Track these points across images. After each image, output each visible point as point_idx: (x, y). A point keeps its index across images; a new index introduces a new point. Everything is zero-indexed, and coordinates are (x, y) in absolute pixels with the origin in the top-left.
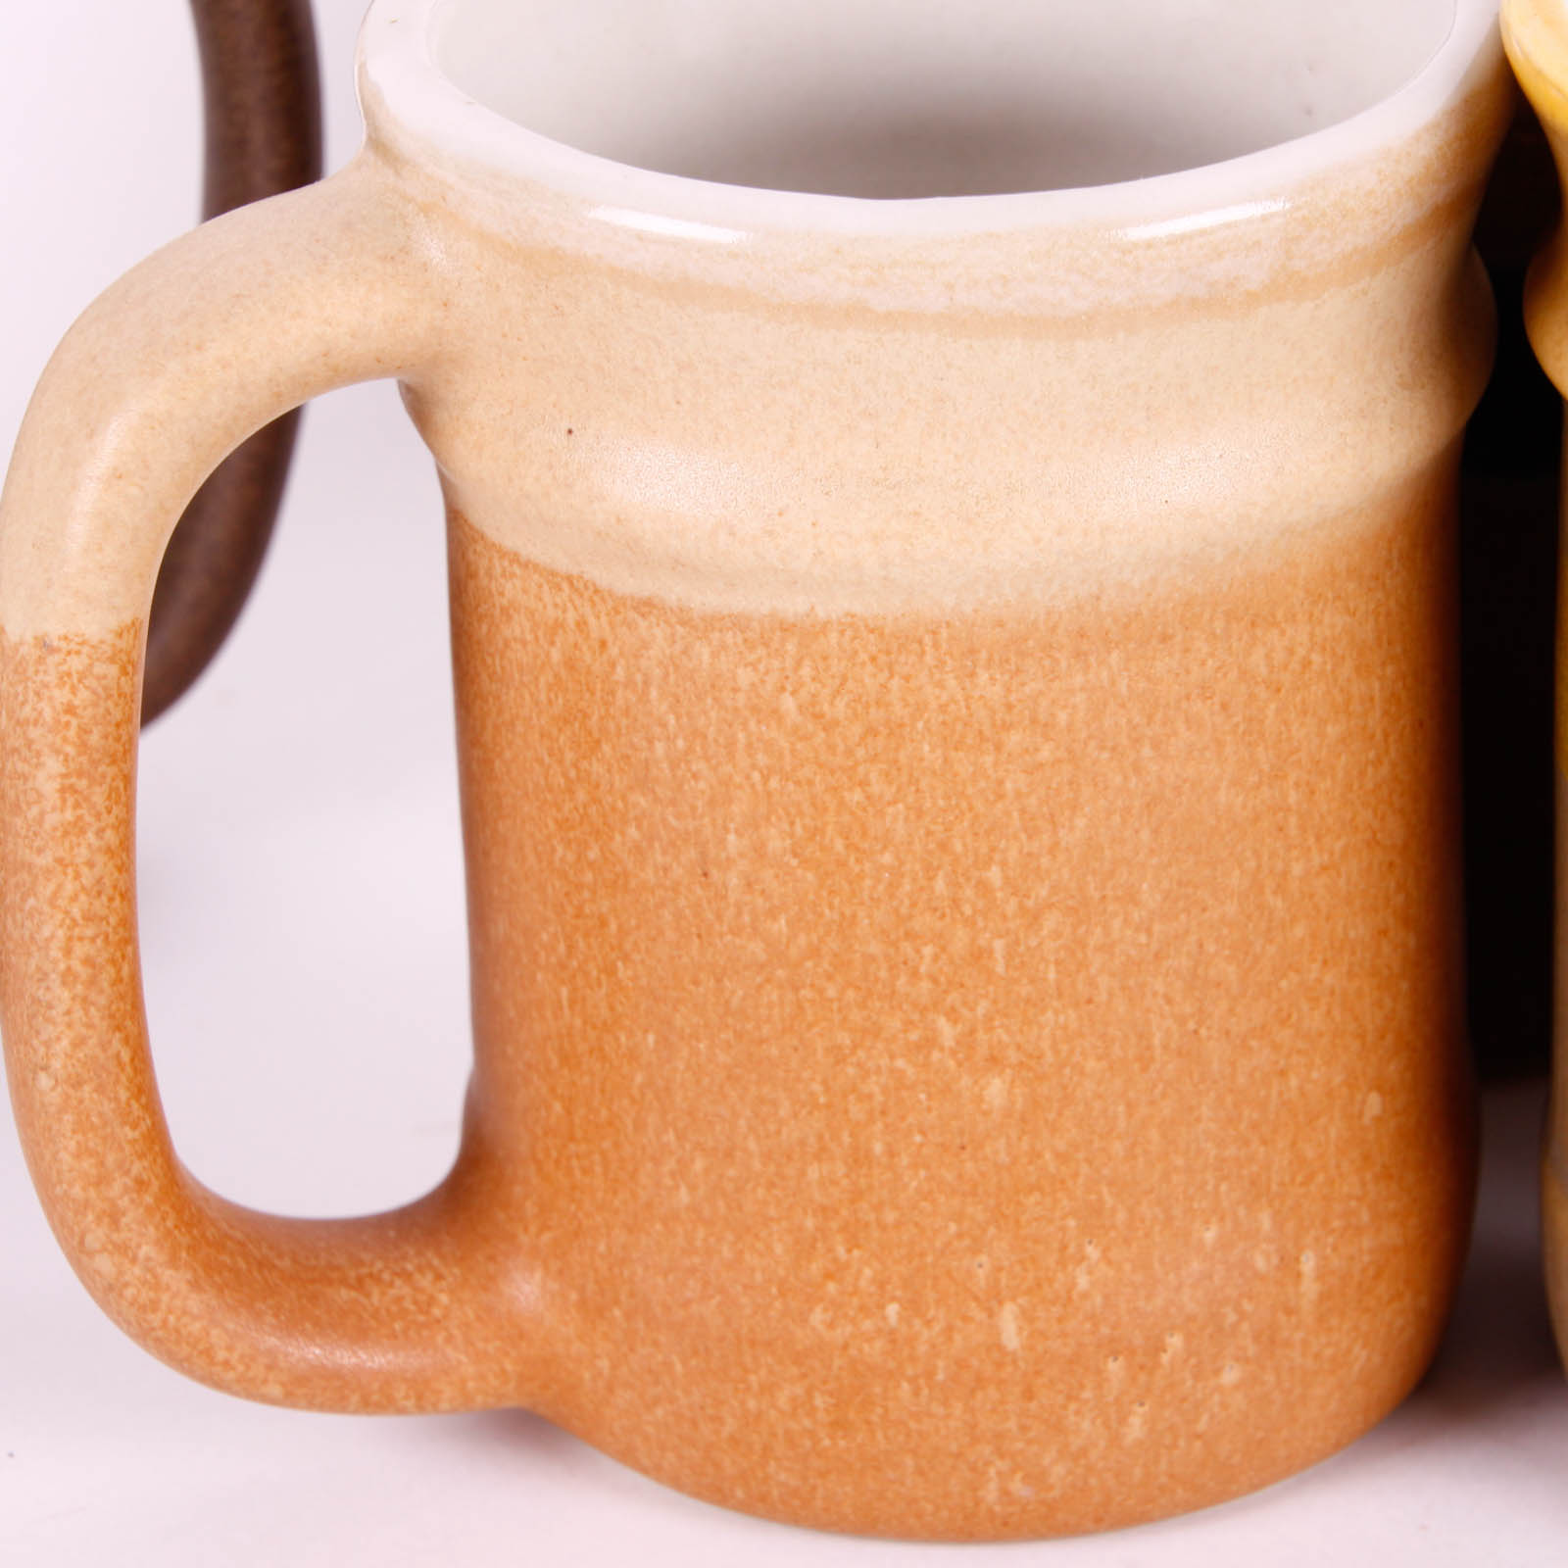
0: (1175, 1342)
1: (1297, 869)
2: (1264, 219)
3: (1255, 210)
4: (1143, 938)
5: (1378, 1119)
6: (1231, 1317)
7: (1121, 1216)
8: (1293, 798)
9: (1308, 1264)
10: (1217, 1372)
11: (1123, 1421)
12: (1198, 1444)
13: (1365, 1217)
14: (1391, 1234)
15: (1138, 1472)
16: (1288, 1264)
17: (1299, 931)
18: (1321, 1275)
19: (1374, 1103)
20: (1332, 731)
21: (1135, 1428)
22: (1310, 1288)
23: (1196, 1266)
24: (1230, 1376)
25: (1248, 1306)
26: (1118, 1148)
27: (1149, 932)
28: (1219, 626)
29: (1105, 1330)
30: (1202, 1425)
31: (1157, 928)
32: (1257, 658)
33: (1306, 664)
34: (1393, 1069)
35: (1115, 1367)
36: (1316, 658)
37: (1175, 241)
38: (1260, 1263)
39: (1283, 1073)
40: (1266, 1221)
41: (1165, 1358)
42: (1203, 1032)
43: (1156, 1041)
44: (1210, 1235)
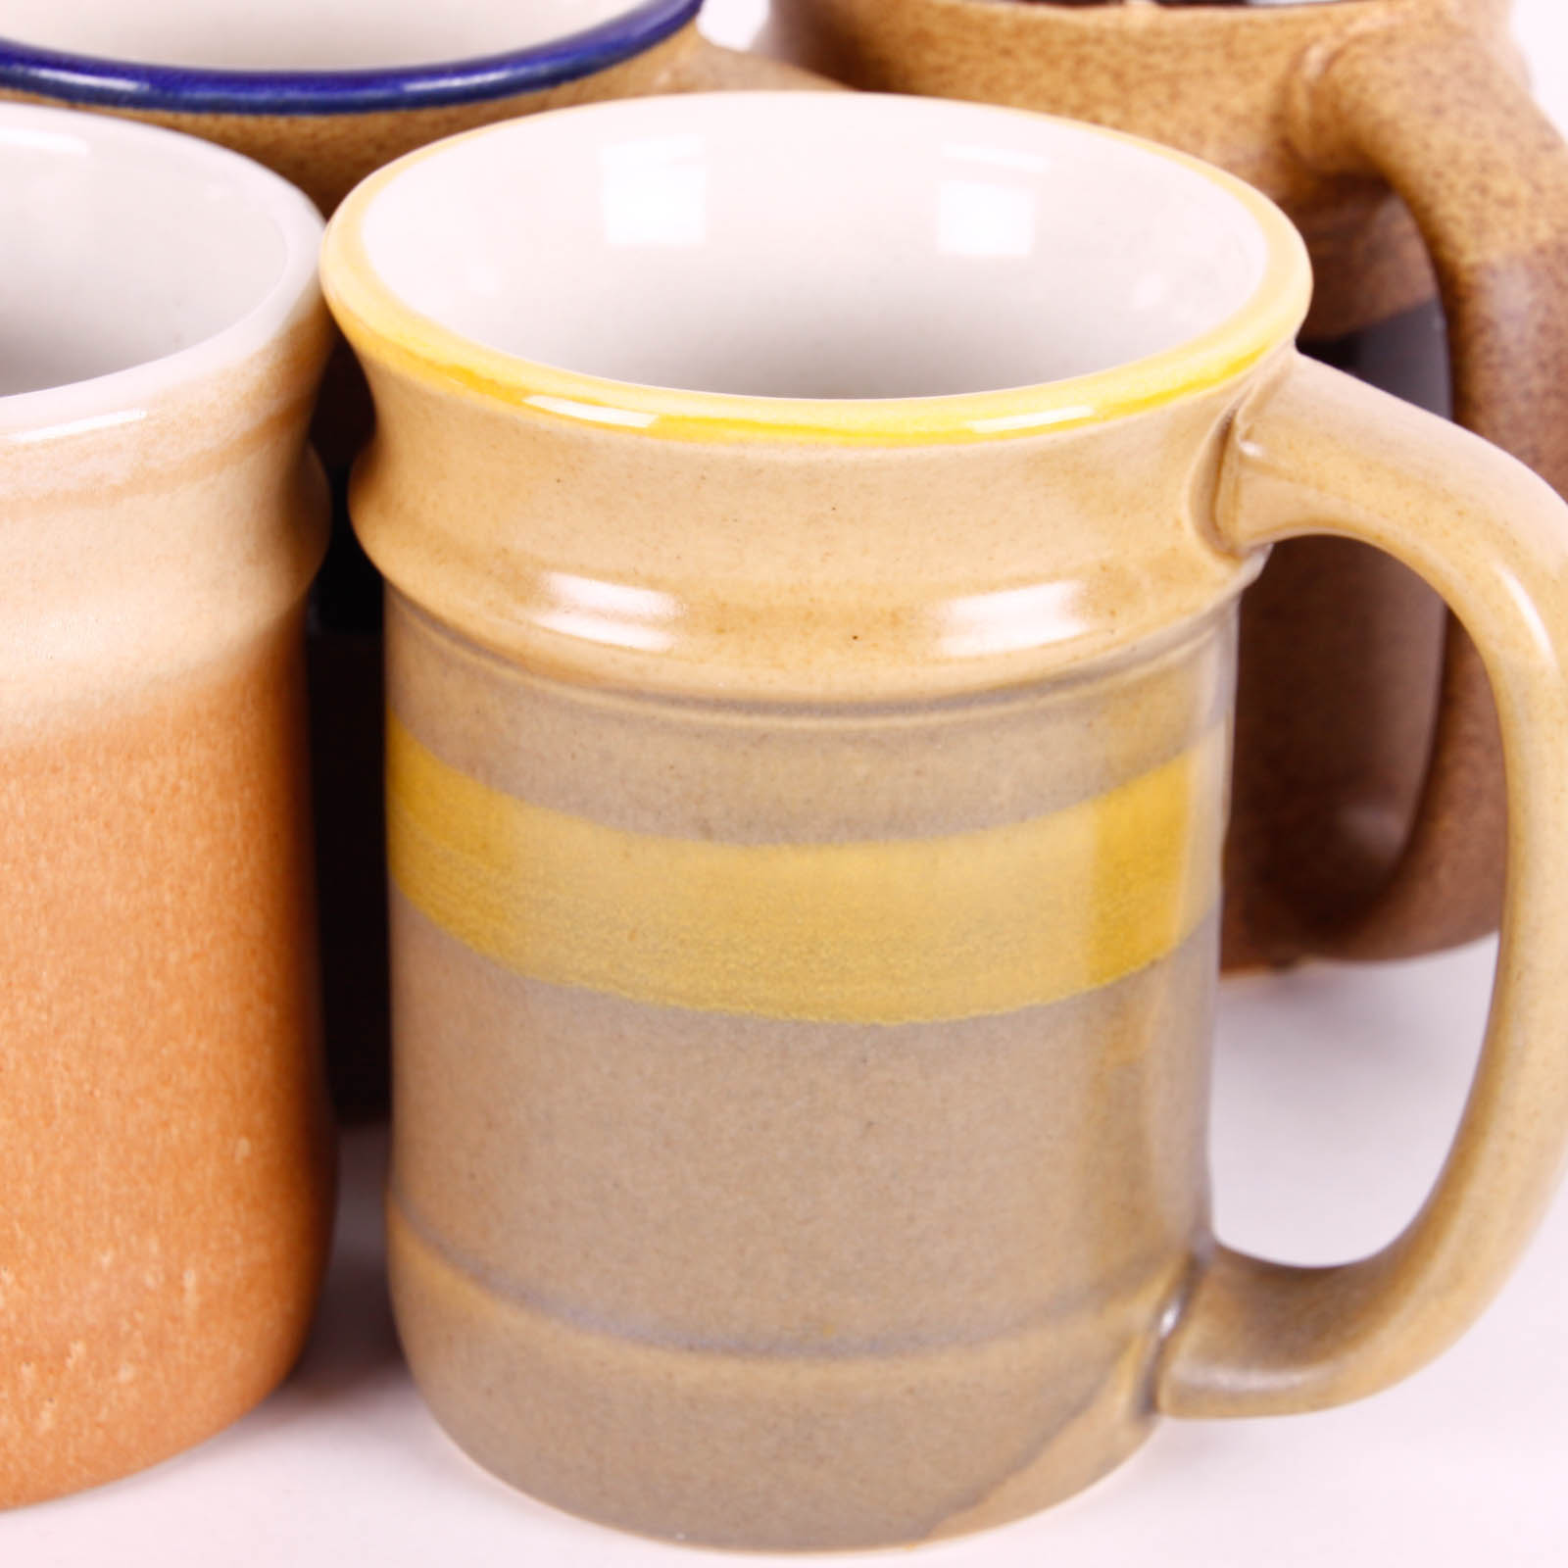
0: (78, 1349)
1: (173, 957)
2: (123, 426)
3: (116, 419)
4: (44, 1017)
5: (248, 1160)
6: (125, 1326)
7: (31, 1246)
8: (168, 898)
9: (190, 1280)
10: (114, 1372)
11: (35, 1414)
12: (100, 1433)
13: (238, 1239)
14: (261, 1253)
15: (49, 1458)
16: (174, 1282)
17: (177, 1007)
18: (202, 1286)
19: (244, 1146)
20: (201, 843)
21: (46, 1420)
22: (192, 1300)
23: (95, 1285)
24: (126, 1374)
25: (139, 1317)
26: (27, 1190)
27: (49, 1011)
28: (101, 760)
29: (19, 1341)
30: (103, 1415)
31: (55, 1008)
32: (134, 786)
33: (176, 789)
34: (260, 1118)
35: (28, 1372)
36: (184, 784)
37: (46, 445)
38: (150, 1281)
39: (166, 1125)
40: (154, 1247)
41: (70, 1363)
42: (98, 1093)
43: (58, 1101)
44: (106, 1260)
